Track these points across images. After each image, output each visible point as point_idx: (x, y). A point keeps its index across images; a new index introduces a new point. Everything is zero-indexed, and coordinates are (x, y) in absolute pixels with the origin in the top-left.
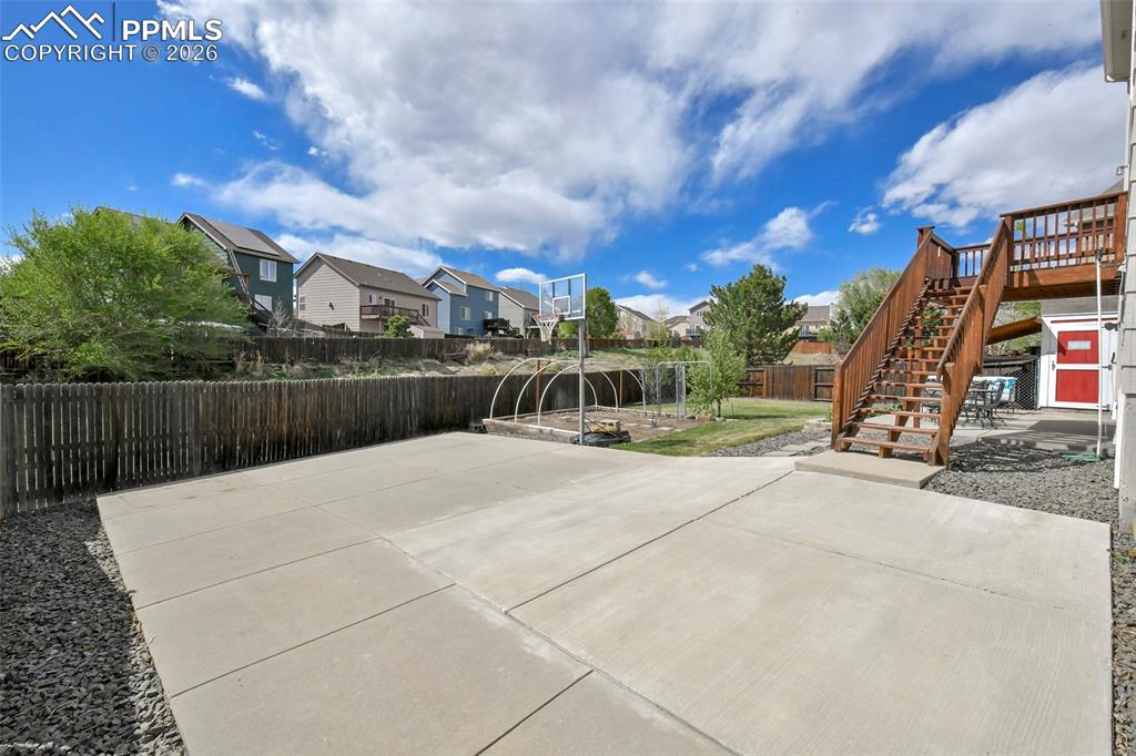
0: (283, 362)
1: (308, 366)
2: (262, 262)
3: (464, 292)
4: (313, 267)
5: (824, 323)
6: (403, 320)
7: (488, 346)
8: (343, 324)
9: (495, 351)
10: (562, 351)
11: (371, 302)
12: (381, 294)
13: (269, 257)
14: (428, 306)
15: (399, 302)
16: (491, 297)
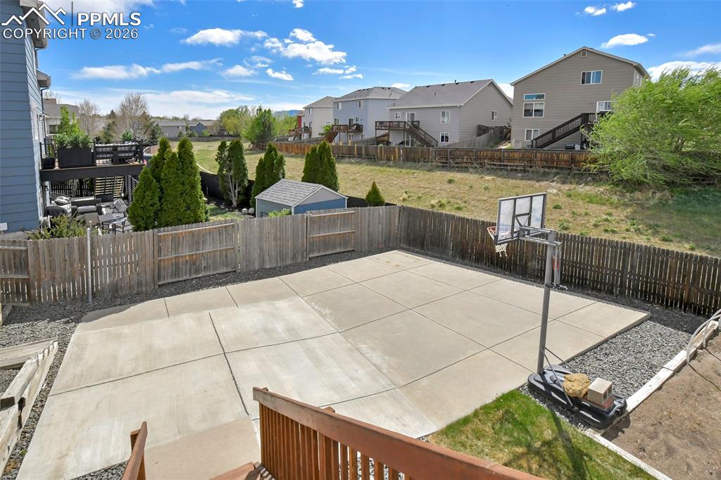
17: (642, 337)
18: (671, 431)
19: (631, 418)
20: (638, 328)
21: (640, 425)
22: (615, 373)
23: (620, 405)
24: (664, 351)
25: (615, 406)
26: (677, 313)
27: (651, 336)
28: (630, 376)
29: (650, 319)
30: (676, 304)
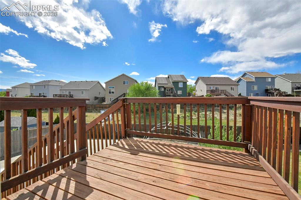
2: (179, 83)
3: (254, 80)
4: (198, 81)
8: (203, 95)
11: (210, 88)
12: (214, 86)
13: (181, 82)
14: (233, 88)
15: (221, 88)
16: (270, 80)
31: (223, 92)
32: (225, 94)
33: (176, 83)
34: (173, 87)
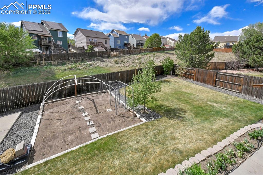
0: (52, 60)
1: (59, 61)
2: (58, 32)
3: (118, 36)
4: (77, 32)
5: (236, 42)
6: (91, 46)
7: (118, 53)
8: (83, 47)
9: (120, 54)
10: (143, 53)
11: (90, 40)
12: (93, 38)
13: (60, 31)
14: (107, 41)
15: (98, 40)
16: (126, 37)
17: (23, 120)
18: (48, 141)
19: (35, 149)
20: (20, 118)
21: (39, 148)
22: (20, 139)
23: (30, 147)
24: (32, 120)
25: (28, 149)
26: (30, 107)
27: (26, 118)
28: (26, 135)
29: (22, 113)
30: (29, 104)
31: (100, 44)
32: (101, 46)
33: (54, 32)
34: (51, 35)
